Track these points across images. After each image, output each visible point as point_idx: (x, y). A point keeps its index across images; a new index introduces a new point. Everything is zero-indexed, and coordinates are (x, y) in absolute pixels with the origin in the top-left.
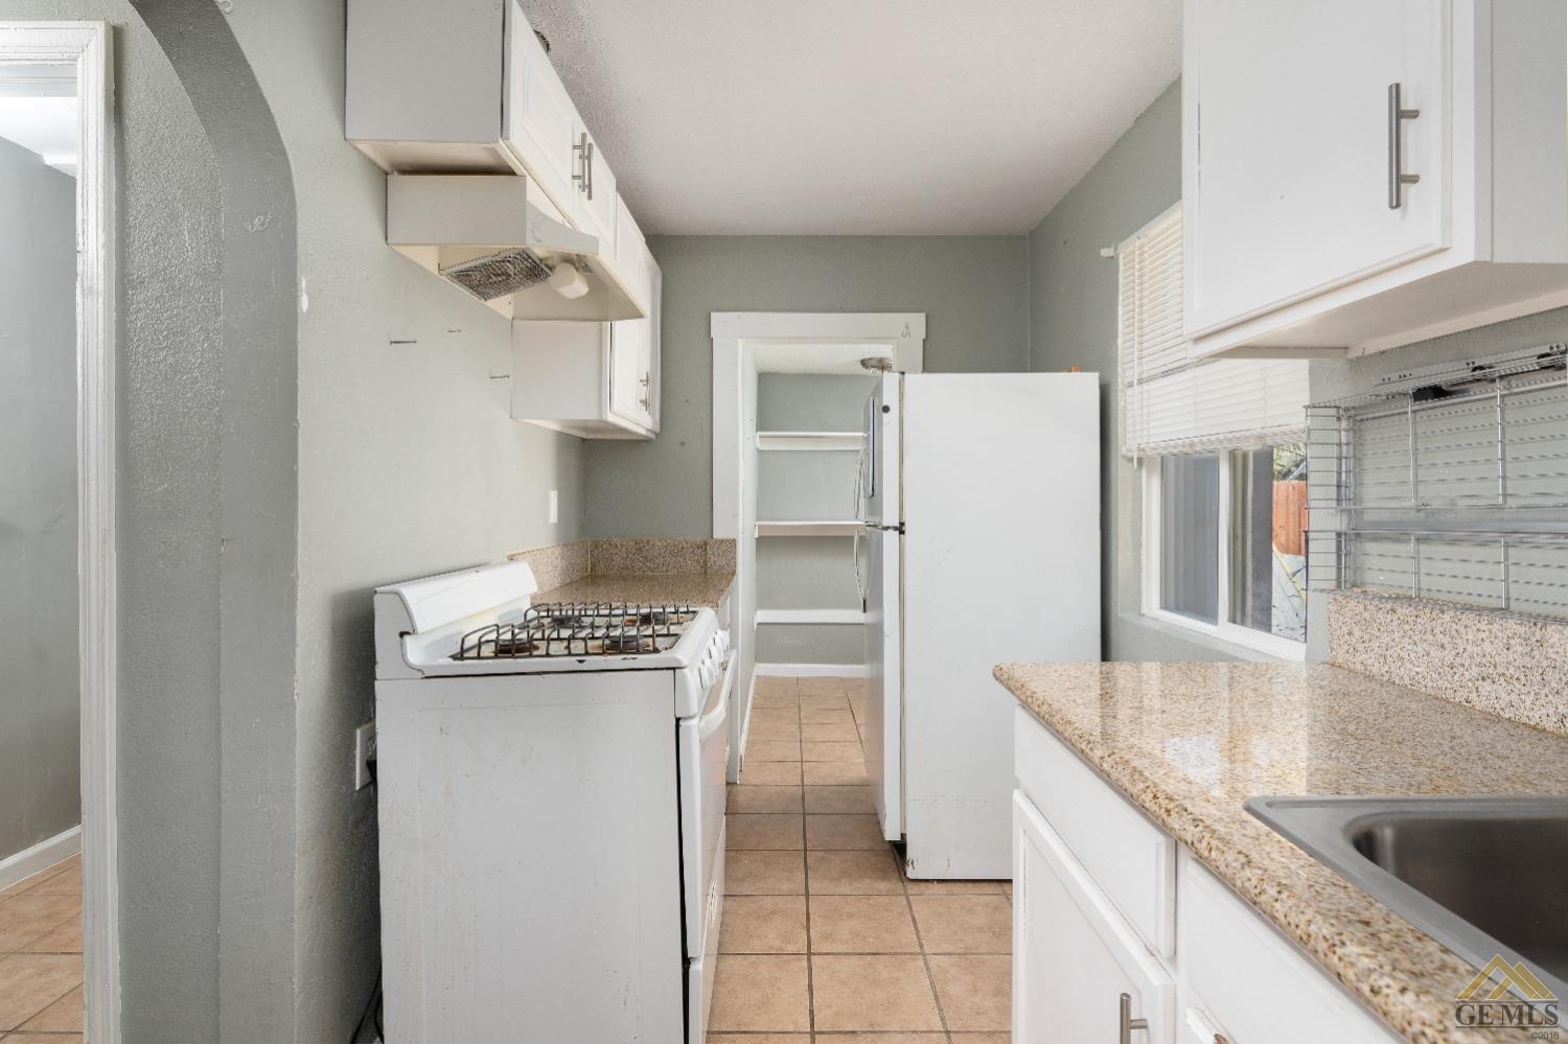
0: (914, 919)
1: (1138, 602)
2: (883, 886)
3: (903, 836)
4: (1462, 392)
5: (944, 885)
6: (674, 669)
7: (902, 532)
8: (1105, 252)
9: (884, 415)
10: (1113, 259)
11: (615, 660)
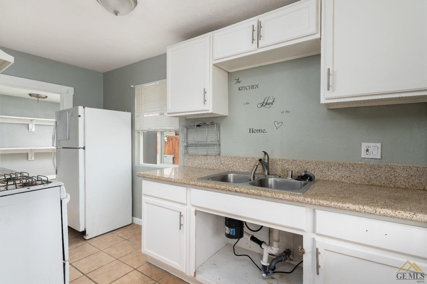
0: (94, 246)
1: (139, 162)
2: (80, 244)
3: (85, 229)
4: (202, 126)
5: (97, 238)
6: (60, 186)
7: (84, 149)
8: (132, 86)
9: (79, 117)
10: (134, 88)
11: (46, 186)
